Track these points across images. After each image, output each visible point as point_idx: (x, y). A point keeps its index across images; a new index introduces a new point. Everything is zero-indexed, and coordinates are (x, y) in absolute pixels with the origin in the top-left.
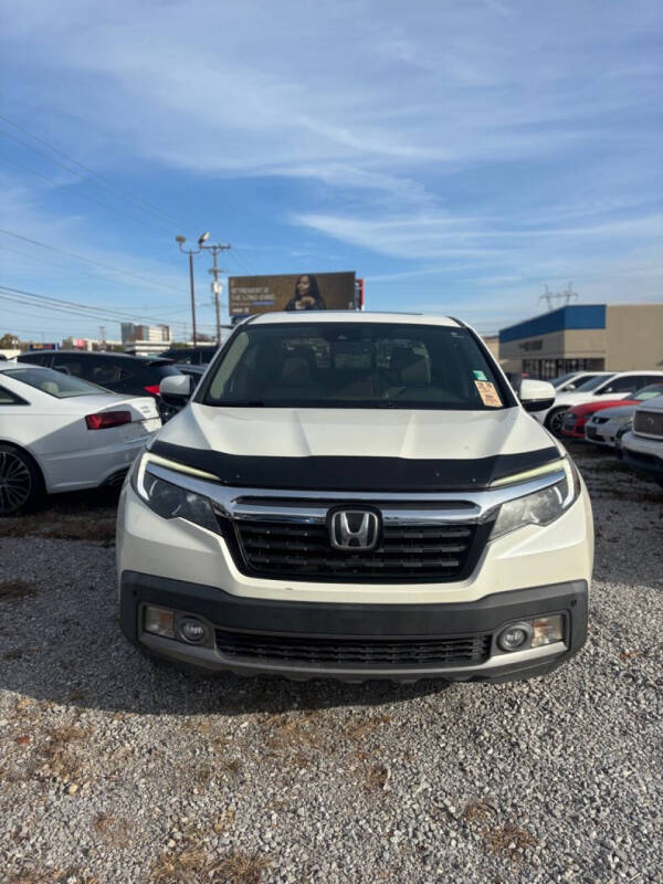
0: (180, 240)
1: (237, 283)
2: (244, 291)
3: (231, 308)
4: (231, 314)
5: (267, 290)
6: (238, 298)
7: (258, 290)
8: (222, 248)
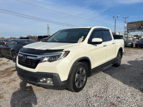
0: (114, 17)
1: (128, 24)
2: (130, 25)
3: (127, 28)
4: (127, 29)
5: (135, 24)
6: (129, 26)
7: (133, 25)
8: (127, 17)
